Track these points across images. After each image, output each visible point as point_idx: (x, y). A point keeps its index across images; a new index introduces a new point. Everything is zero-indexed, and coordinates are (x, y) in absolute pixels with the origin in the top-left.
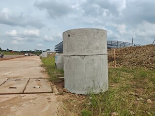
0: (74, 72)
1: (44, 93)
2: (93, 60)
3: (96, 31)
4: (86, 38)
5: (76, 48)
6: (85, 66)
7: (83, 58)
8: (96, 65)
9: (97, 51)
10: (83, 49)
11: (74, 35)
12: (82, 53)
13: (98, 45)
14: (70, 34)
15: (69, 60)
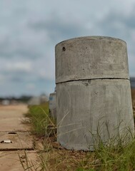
0: (72, 109)
1: (16, 150)
2: (104, 87)
3: (107, 40)
4: (91, 51)
5: (75, 68)
6: (90, 98)
7: (87, 85)
8: (109, 95)
9: (111, 72)
10: (86, 69)
11: (71, 46)
12: (85, 76)
13: (112, 63)
14: (65, 46)
15: (64, 90)
